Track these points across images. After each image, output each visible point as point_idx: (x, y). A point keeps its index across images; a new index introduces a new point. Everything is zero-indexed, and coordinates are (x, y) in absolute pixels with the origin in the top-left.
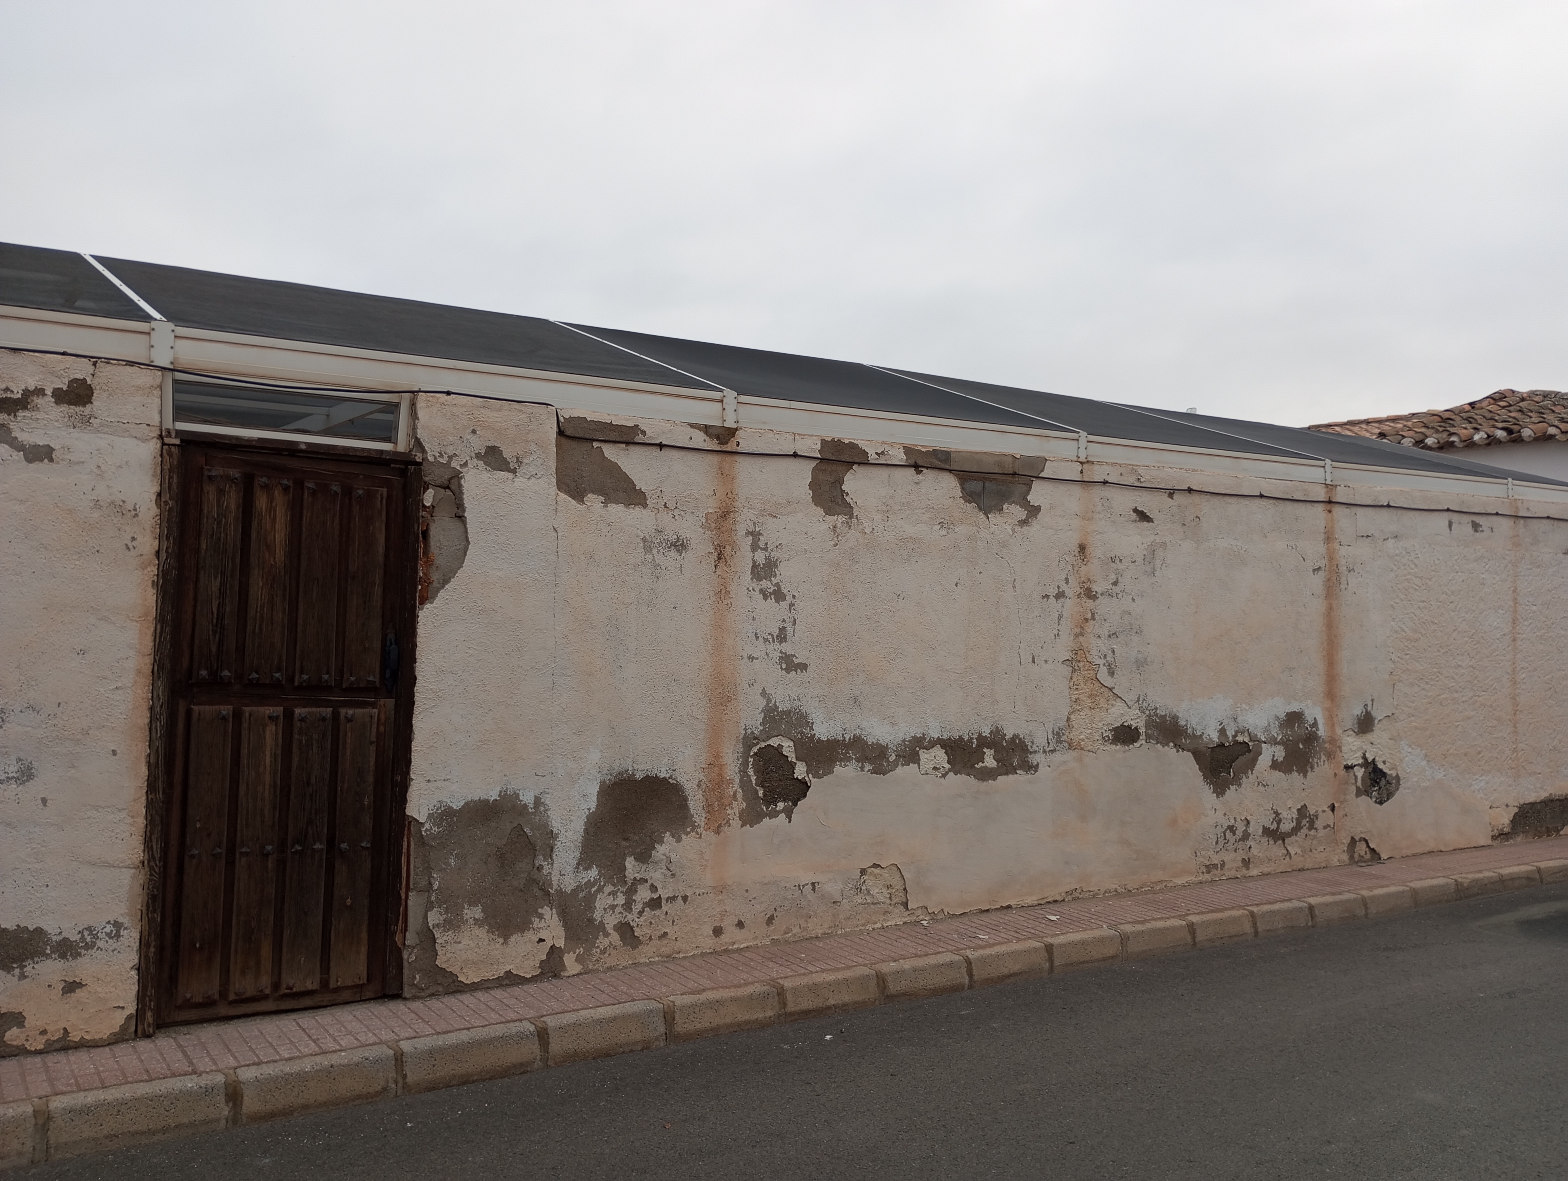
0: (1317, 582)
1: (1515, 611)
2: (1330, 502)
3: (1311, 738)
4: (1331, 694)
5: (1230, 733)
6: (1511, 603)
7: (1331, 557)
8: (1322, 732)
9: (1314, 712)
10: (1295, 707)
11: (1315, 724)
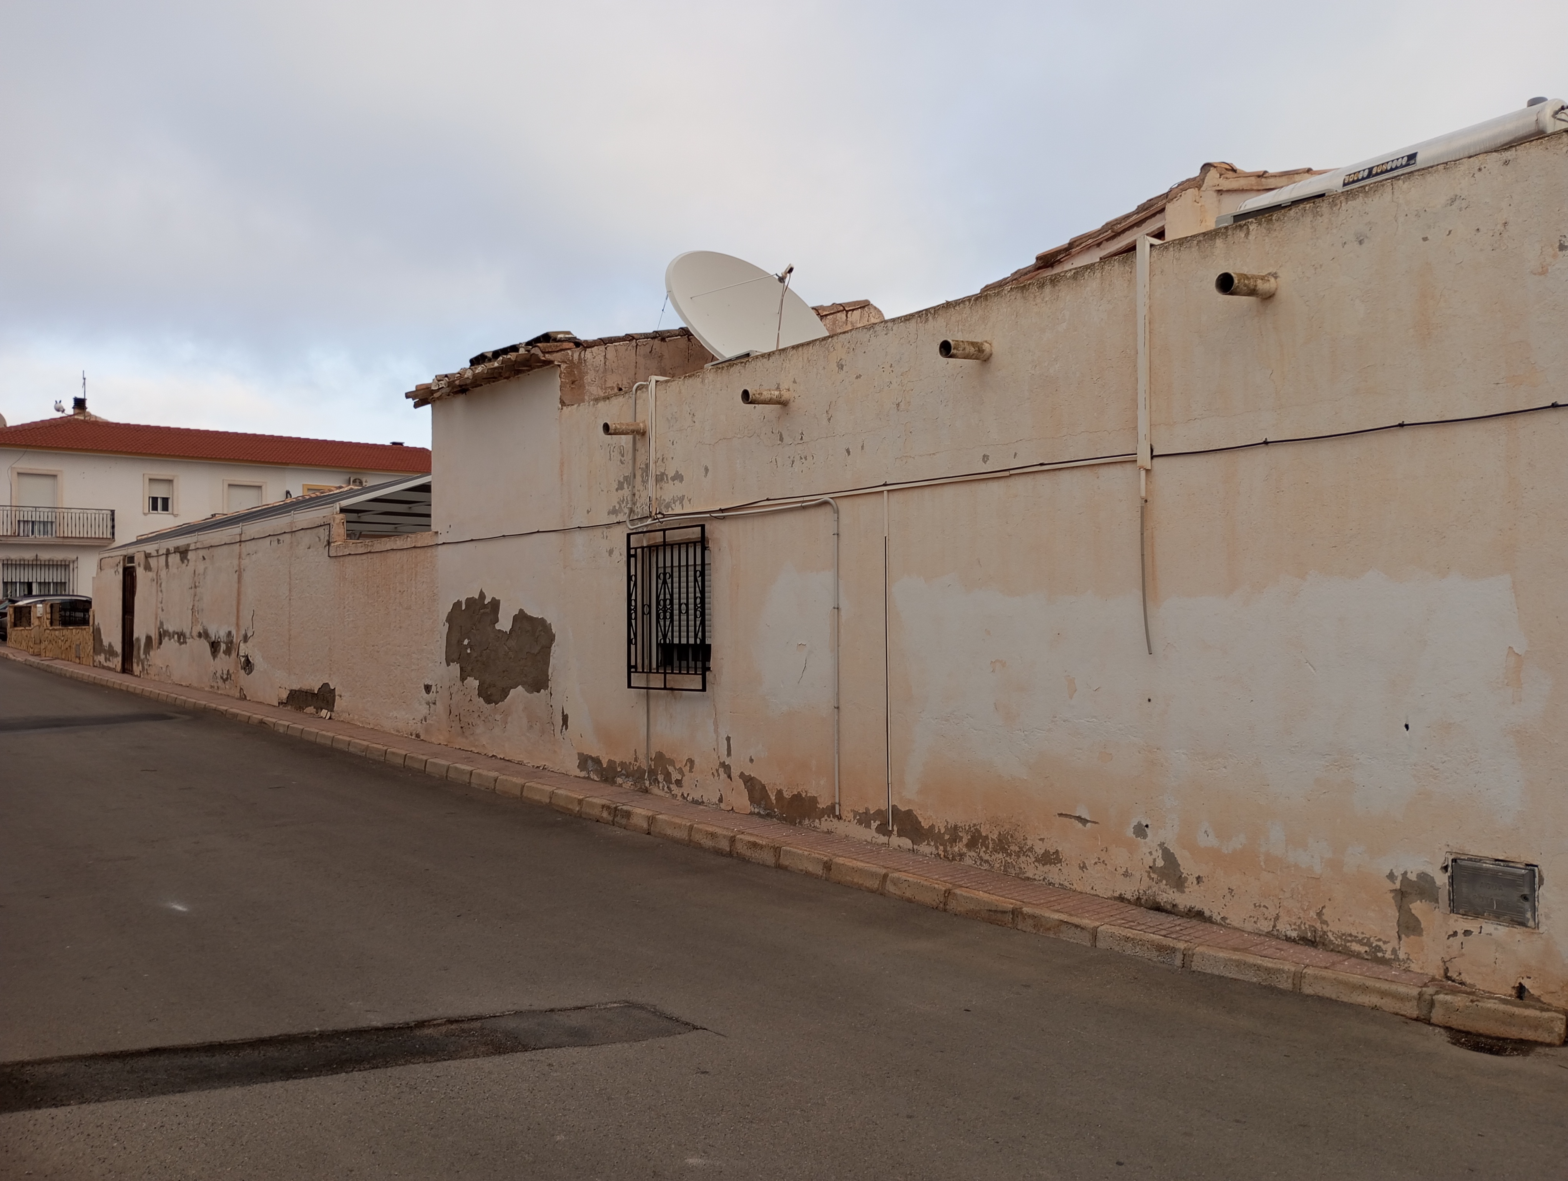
0: (236, 576)
1: (290, 584)
2: (240, 541)
3: (231, 642)
4: (238, 625)
5: (217, 637)
6: (288, 579)
7: (239, 566)
8: (234, 640)
9: (234, 632)
10: (230, 630)
11: (233, 637)
